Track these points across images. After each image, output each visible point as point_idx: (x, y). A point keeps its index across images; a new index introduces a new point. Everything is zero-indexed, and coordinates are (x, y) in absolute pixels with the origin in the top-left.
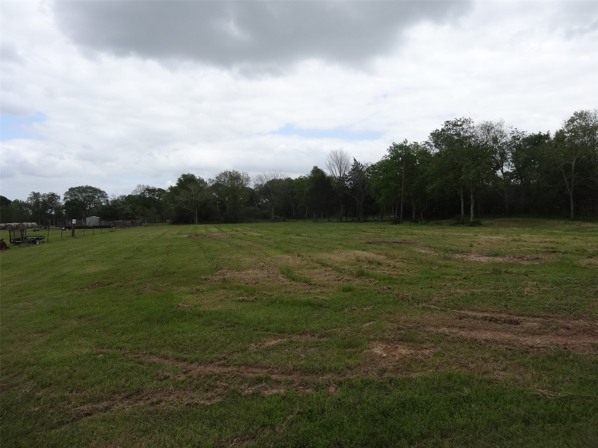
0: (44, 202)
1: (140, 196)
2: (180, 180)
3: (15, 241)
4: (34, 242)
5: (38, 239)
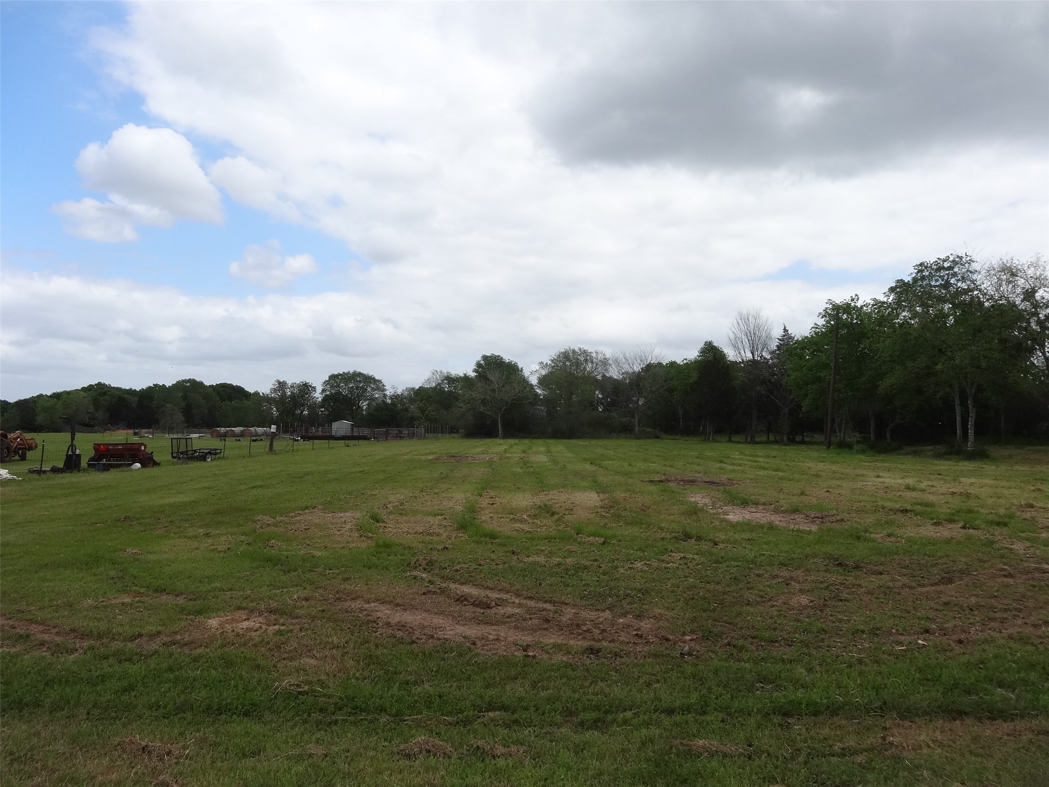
0: (293, 396)
1: (434, 389)
2: (479, 365)
4: (203, 458)
5: (210, 453)
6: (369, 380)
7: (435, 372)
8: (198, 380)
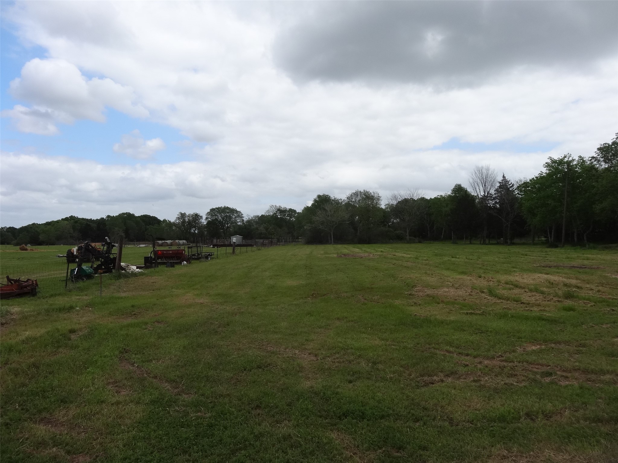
0: (189, 222)
1: (271, 216)
3: (192, 256)
4: (207, 257)
5: (209, 255)
6: (233, 211)
7: (272, 206)
8: (131, 213)
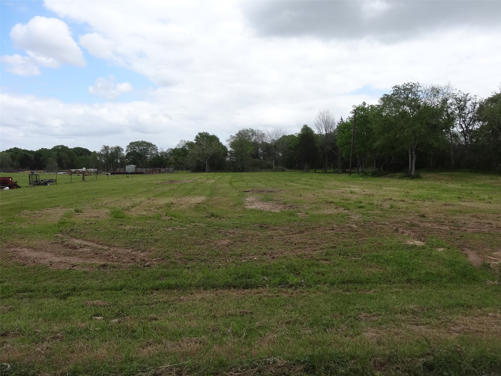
0: (112, 153)
1: (182, 149)
2: (197, 137)
4: (46, 184)
5: (49, 181)
6: (149, 145)
7: (181, 141)
8: (65, 146)
